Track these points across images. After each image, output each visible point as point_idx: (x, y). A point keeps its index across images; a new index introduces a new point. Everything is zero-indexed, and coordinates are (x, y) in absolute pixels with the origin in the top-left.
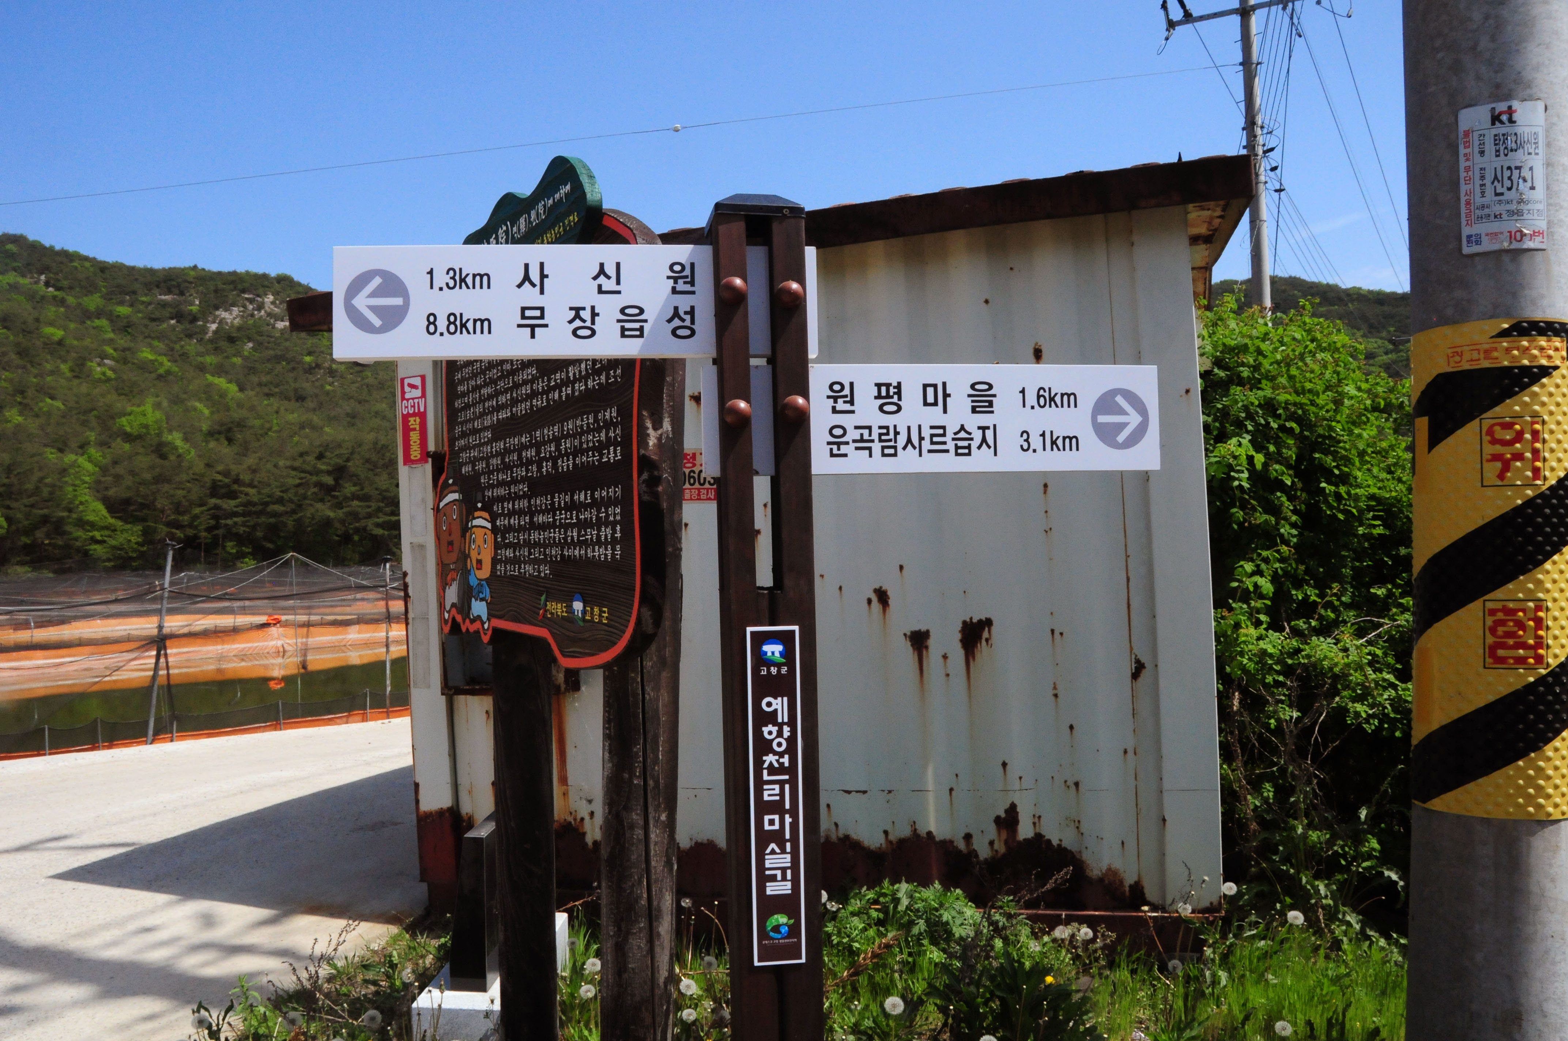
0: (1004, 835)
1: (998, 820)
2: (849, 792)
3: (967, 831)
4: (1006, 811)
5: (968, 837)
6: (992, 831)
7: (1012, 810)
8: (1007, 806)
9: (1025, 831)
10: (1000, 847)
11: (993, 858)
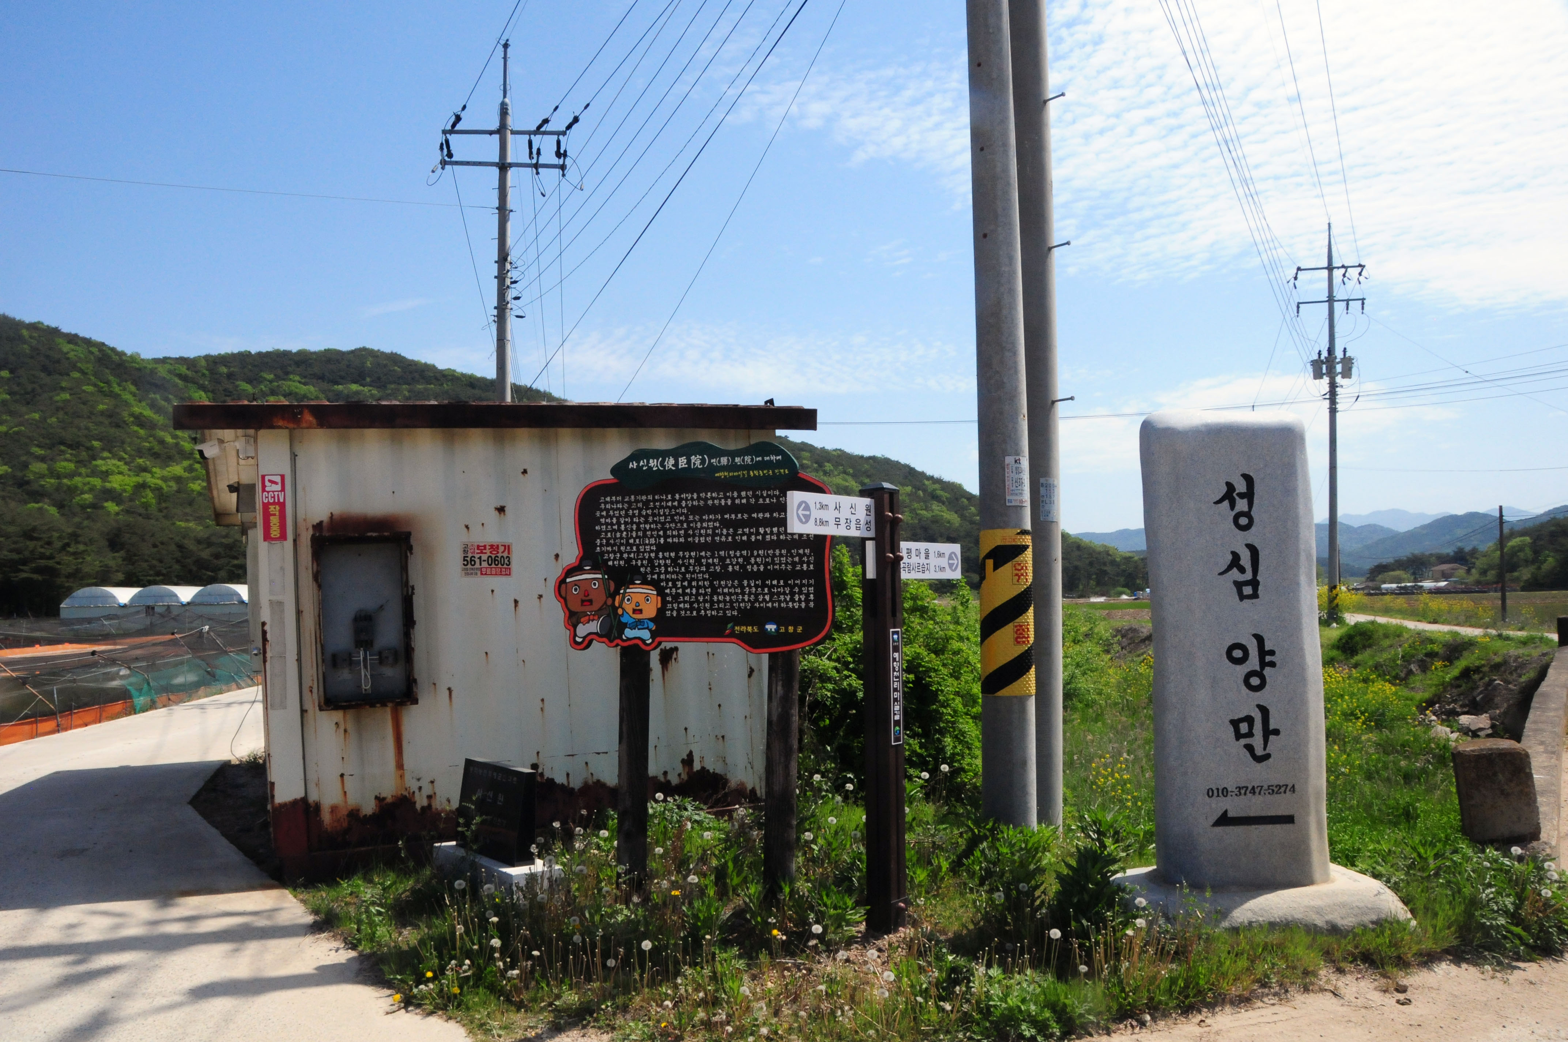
0: (687, 770)
1: (683, 761)
2: (598, 753)
3: (664, 770)
4: (688, 756)
5: (665, 773)
6: (679, 768)
7: (690, 755)
8: (688, 752)
9: (697, 766)
10: (684, 776)
11: (681, 783)
